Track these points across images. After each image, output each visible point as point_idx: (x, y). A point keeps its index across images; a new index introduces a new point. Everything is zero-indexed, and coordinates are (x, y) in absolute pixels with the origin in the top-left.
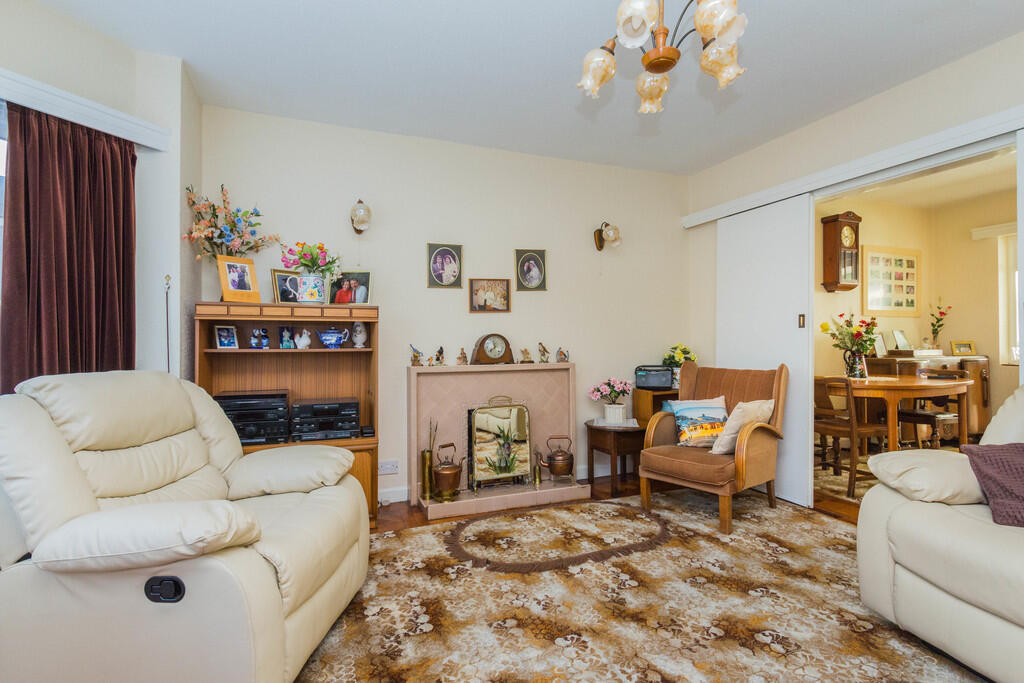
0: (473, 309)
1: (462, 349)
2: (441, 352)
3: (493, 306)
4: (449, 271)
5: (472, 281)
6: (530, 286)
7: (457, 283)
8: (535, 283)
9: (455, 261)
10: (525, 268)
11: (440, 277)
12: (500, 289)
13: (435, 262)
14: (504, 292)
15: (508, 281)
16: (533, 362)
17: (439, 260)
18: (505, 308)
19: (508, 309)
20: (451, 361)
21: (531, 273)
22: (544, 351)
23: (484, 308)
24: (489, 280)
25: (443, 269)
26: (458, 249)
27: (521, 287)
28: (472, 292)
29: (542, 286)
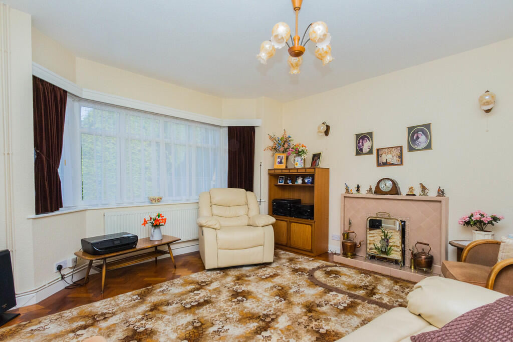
0: (379, 164)
1: (370, 186)
2: (358, 187)
3: (391, 162)
4: (366, 146)
5: (378, 150)
6: (418, 148)
7: (370, 152)
8: (423, 145)
9: (369, 140)
10: (415, 137)
11: (361, 150)
12: (396, 152)
13: (359, 143)
14: (399, 154)
15: (401, 147)
16: (415, 195)
17: (361, 141)
18: (400, 163)
19: (401, 164)
20: (363, 192)
21: (420, 140)
22: (424, 188)
23: (386, 164)
24: (388, 148)
25: (363, 146)
26: (371, 134)
27: (411, 149)
28: (378, 156)
29: (429, 147)
